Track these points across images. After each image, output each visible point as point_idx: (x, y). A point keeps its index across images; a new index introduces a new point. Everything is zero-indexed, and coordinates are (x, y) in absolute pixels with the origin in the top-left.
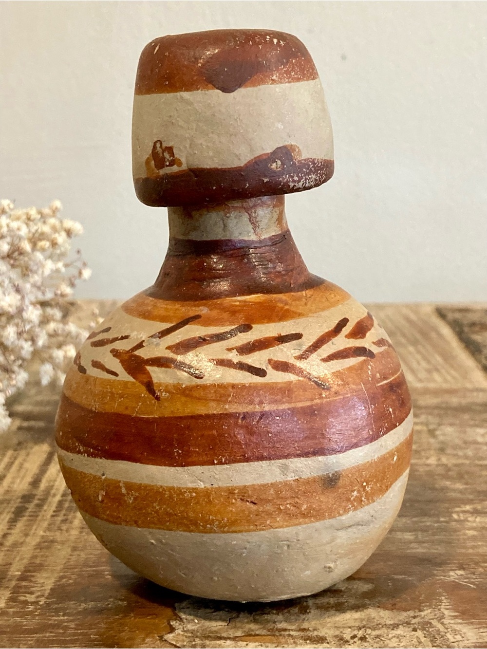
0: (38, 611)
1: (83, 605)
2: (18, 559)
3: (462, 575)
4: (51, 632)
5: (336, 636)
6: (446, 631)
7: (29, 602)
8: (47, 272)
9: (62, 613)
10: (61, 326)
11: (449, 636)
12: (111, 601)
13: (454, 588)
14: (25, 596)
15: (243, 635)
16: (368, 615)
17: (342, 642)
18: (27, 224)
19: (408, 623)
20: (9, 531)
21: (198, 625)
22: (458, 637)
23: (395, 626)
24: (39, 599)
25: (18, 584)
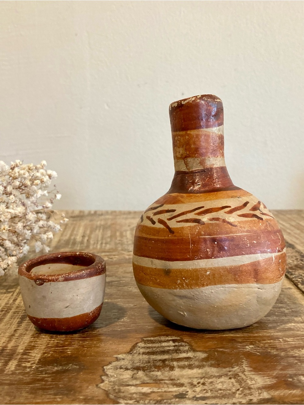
0: (32, 372)
1: (56, 368)
2: (21, 343)
3: (252, 348)
4: (38, 384)
5: (189, 383)
6: (247, 378)
7: (27, 367)
8: (39, 196)
9: (44, 373)
10: (46, 222)
11: (249, 382)
12: (70, 366)
13: (248, 355)
14: (25, 364)
15: (140, 383)
16: (205, 371)
17: (192, 386)
18: (28, 172)
19: (226, 375)
20: (18, 328)
21: (117, 378)
22: (253, 382)
23: (220, 377)
24: (33, 365)
25: (22, 357)
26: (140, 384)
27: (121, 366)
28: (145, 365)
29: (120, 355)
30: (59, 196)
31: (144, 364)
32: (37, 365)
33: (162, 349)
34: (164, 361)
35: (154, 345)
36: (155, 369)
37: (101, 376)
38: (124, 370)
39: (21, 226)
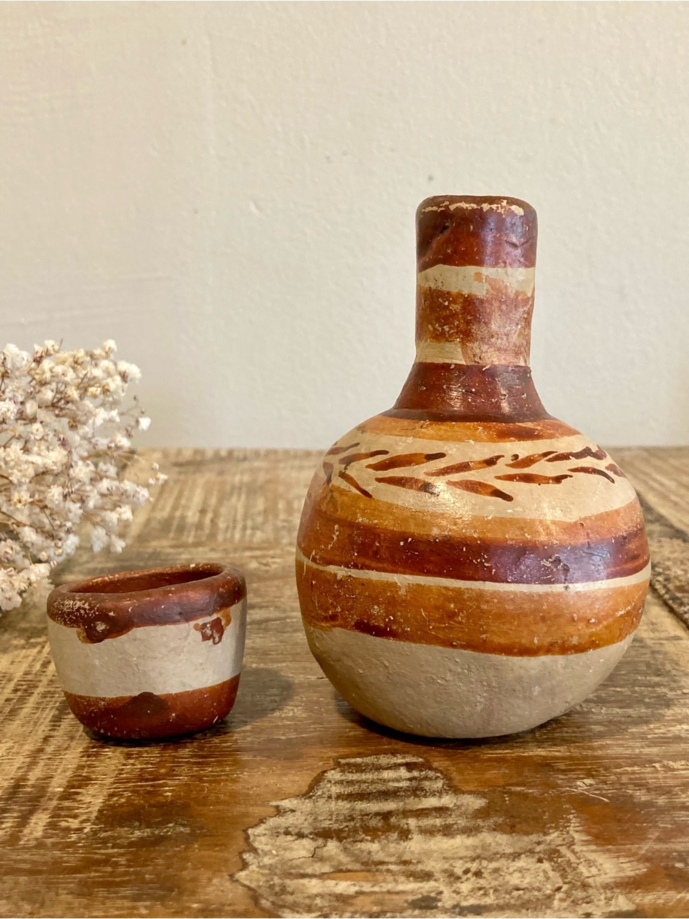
0: (83, 842)
1: (137, 833)
2: (59, 771)
3: (591, 785)
4: (96, 871)
5: (445, 871)
6: (578, 861)
7: (71, 830)
8: (99, 421)
9: (110, 845)
10: (116, 483)
11: (583, 869)
12: (170, 828)
13: (583, 804)
14: (67, 821)
15: (331, 870)
16: (481, 841)
17: (452, 879)
18: (73, 368)
19: (532, 852)
20: (52, 733)
21: (277, 858)
22: (594, 870)
23: (516, 856)
24: (84, 825)
25: (60, 804)
26: (332, 873)
27: (287, 828)
28: (341, 827)
29: (284, 801)
30: (145, 423)
31: (341, 822)
32: (93, 824)
33: (381, 787)
34: (386, 816)
35: (364, 776)
36: (367, 835)
37: (241, 853)
38: (295, 837)
39: (59, 495)
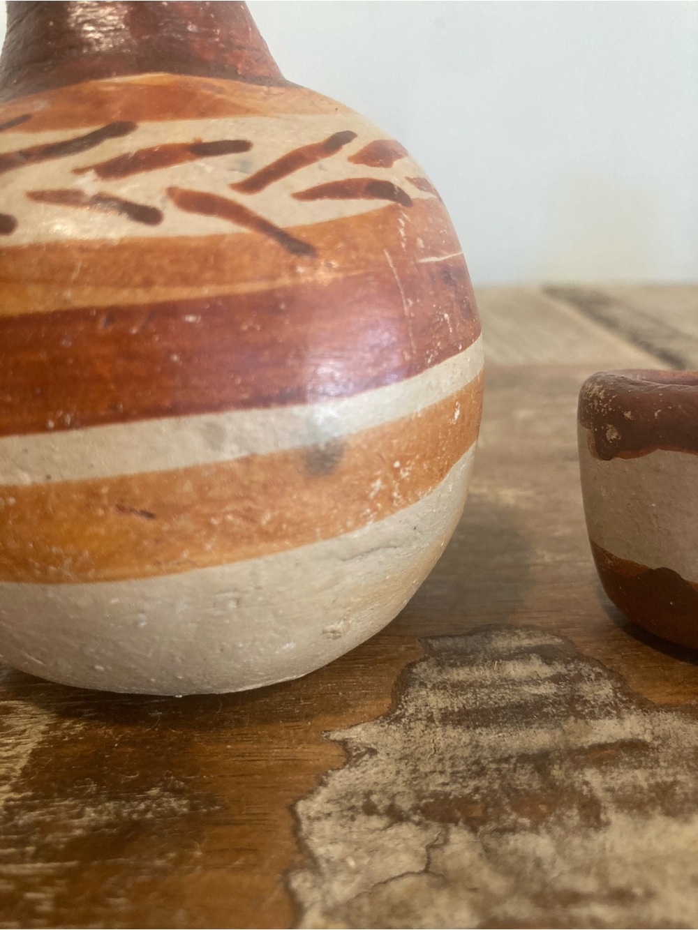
29: (355, 729)
33: (512, 696)
35: (477, 674)
36: (520, 815)
